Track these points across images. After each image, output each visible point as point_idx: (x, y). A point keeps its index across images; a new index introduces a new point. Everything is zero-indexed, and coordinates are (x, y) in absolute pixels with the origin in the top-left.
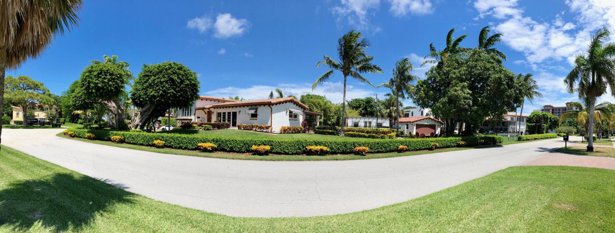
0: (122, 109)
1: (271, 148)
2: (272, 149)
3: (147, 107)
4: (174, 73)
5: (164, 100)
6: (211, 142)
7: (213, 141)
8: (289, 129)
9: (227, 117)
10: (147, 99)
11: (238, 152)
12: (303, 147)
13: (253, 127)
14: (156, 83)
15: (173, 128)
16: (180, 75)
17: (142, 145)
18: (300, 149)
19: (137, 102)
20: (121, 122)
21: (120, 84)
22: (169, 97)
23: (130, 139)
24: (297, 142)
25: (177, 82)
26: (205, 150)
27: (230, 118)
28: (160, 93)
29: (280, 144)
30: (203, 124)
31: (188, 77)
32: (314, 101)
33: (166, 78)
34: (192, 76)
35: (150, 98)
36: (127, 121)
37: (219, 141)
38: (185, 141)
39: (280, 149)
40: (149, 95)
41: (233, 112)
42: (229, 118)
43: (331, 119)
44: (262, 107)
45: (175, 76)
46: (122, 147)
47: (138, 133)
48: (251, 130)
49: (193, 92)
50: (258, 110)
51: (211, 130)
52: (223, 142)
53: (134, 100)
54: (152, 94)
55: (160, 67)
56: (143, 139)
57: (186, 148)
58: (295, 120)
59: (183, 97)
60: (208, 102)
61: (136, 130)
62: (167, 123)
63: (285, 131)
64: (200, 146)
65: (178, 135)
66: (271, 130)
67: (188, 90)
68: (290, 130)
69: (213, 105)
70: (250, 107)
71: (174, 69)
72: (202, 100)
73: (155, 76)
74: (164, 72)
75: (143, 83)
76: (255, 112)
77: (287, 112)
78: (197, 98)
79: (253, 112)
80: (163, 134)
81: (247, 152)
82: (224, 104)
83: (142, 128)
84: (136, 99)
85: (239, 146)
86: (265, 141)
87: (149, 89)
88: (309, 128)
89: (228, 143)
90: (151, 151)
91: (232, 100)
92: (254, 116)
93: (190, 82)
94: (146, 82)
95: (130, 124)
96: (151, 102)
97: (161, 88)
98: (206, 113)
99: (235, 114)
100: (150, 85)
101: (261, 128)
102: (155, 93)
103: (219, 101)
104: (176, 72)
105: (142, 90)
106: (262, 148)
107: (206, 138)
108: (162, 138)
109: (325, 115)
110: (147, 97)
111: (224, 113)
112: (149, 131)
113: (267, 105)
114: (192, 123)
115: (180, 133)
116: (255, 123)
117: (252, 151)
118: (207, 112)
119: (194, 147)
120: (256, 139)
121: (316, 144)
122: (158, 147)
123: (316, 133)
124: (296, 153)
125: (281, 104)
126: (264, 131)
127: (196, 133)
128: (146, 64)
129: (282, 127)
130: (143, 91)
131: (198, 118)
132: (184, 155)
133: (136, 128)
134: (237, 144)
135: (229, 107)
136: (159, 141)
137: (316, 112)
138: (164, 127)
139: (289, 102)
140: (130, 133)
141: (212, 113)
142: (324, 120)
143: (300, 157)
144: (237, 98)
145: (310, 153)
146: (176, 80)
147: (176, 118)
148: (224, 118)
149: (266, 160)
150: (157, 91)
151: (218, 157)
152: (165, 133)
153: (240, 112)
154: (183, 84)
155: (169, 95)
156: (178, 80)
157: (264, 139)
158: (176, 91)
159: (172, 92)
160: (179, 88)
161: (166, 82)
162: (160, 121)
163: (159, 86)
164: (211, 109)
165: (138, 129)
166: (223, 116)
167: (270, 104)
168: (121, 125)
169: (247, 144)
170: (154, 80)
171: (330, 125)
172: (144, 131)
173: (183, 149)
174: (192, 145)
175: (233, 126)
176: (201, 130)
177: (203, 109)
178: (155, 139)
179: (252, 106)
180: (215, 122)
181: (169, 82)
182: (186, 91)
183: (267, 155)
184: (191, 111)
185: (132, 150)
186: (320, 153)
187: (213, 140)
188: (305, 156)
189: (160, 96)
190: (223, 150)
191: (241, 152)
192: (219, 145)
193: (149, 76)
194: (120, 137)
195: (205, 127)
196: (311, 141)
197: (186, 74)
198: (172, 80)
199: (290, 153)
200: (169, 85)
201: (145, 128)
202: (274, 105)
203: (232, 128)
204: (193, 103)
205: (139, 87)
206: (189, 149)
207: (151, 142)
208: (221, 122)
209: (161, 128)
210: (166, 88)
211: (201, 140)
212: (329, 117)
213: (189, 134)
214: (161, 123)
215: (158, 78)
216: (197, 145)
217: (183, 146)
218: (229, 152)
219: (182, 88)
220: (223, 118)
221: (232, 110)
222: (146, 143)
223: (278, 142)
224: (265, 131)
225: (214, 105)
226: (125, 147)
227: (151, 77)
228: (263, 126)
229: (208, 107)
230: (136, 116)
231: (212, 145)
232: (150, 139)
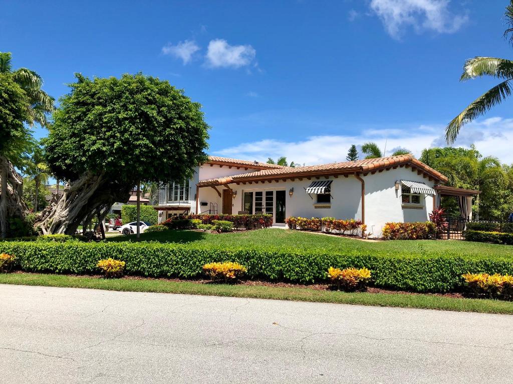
0: (17, 184)
1: (372, 274)
2: (375, 276)
3: (83, 179)
4: (150, 102)
5: (126, 163)
6: (233, 261)
7: (239, 258)
8: (403, 228)
9: (264, 202)
10: (84, 159)
11: (296, 282)
12: (454, 274)
13: (322, 223)
14: (106, 123)
15: (147, 227)
16: (163, 106)
17: (67, 272)
18: (444, 280)
19: (60, 167)
20: (15, 216)
21: (10, 119)
22: (138, 157)
23: (37, 260)
24: (437, 261)
25: (158, 122)
26: (221, 279)
27: (272, 204)
28: (115, 147)
29: (395, 266)
30: (213, 217)
31: (182, 112)
32: (454, 162)
33: (131, 110)
34: (191, 111)
35: (90, 156)
36: (29, 215)
37: (253, 257)
38: (174, 258)
39: (395, 277)
40: (88, 150)
41: (277, 192)
42: (269, 204)
43: (500, 204)
44: (342, 179)
45: (153, 109)
46: (10, 283)
47: (58, 244)
48: (317, 230)
49: (194, 147)
50: (332, 185)
51: (232, 231)
52: (260, 258)
53: (51, 161)
54: (94, 147)
55: (115, 84)
56: (71, 257)
57: (175, 276)
58: (417, 208)
59: (170, 158)
60: (225, 170)
61: (55, 235)
62: (135, 218)
63: (393, 233)
64: (209, 270)
65: (156, 245)
66: (364, 230)
67: (181, 141)
68: (406, 231)
69: (236, 176)
70: (314, 180)
71: (149, 91)
72: (212, 165)
73: (105, 106)
74: (127, 98)
75: (74, 122)
76: (325, 190)
77: (397, 190)
78: (203, 160)
79: (320, 190)
80: (121, 245)
81: (315, 283)
82: (257, 173)
83: (71, 230)
84: (56, 160)
85: (297, 269)
86: (358, 257)
87: (87, 136)
88: (449, 227)
89: (272, 261)
90: (89, 288)
91: (271, 165)
92: (324, 199)
93: (188, 124)
94: (79, 119)
95: (40, 220)
96: (93, 167)
97: (118, 135)
98: (220, 194)
99: (281, 196)
100: (91, 125)
101: (339, 226)
102: (104, 145)
103: (246, 167)
104: (155, 99)
105: (71, 137)
106: (351, 273)
107: (224, 250)
108: (118, 254)
109: (483, 197)
110: (84, 155)
111: (259, 194)
112: (87, 237)
113: (352, 173)
114: (190, 217)
115: (162, 241)
116: (327, 214)
117: (328, 281)
118: (222, 192)
119: (194, 273)
120: (335, 254)
121: (490, 269)
122: (109, 275)
123: (470, 238)
124: (434, 288)
125: (384, 172)
126: (346, 232)
127: (199, 239)
128: (84, 76)
129: (388, 224)
130: (73, 139)
131: (204, 204)
132: (172, 292)
133: (54, 231)
134: (293, 264)
135: (270, 181)
136: (110, 261)
137: (461, 187)
138: (128, 226)
139: (401, 166)
140: (38, 244)
141: (233, 193)
142: (481, 207)
143: (447, 299)
144: (282, 162)
145: (472, 291)
146: (153, 117)
147: (155, 206)
148: (259, 204)
149: (364, 303)
150: (109, 142)
151: (251, 296)
152: (126, 243)
153: (292, 190)
154: (170, 128)
155: (137, 152)
156: (159, 118)
157: (355, 253)
158: (153, 142)
159: (146, 146)
160: (161, 136)
161: (132, 120)
162: (118, 212)
163: (114, 129)
164: (231, 186)
165: (61, 233)
166: (257, 199)
167: (359, 173)
168: (15, 223)
169: (317, 264)
170: (101, 114)
171: (497, 219)
172: (75, 236)
173: (169, 278)
174: (191, 268)
175: (277, 222)
176: (210, 231)
177: (214, 185)
178: (102, 257)
179: (318, 178)
180: (239, 213)
181: (138, 121)
182: (177, 143)
183: (363, 291)
184: (187, 191)
185: (38, 288)
186: (503, 292)
187: (239, 256)
188: (459, 300)
189: (116, 154)
190: (262, 278)
191: (303, 281)
192: (253, 266)
193: (88, 104)
194: (6, 257)
195: (220, 225)
196: (474, 260)
197: (178, 106)
198: (144, 115)
199: (420, 288)
200: (137, 128)
201: (80, 230)
202: (369, 176)
203: (276, 226)
204: (193, 171)
205: (65, 131)
206: (182, 278)
207: (93, 265)
208: (251, 213)
209: (121, 229)
210: (131, 135)
211: (211, 256)
212: (494, 200)
213: (184, 242)
214: (121, 218)
215: (113, 110)
216: (201, 268)
217: (168, 271)
218: (274, 281)
219: (168, 136)
220: (256, 204)
221: (274, 188)
222: (79, 267)
223: (390, 261)
224: (348, 232)
225: (238, 176)
226: (18, 283)
227: (93, 106)
228: (344, 222)
229: (224, 180)
230: (56, 203)
231: (236, 266)
232: (89, 257)
